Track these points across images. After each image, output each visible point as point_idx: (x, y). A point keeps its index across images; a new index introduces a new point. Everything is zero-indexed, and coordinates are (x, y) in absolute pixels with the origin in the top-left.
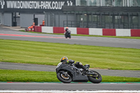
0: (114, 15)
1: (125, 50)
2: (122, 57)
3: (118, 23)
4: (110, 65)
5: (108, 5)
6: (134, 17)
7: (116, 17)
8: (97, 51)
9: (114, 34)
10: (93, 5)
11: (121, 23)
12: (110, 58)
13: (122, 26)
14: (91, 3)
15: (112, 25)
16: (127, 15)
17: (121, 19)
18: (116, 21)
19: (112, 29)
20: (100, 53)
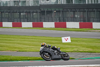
0: (20, 13)
1: (29, 37)
2: (26, 42)
3: (23, 18)
4: (18, 48)
5: (16, 5)
6: (34, 14)
7: (22, 14)
8: (9, 39)
9: (20, 26)
10: (5, 5)
11: (26, 18)
12: (18, 44)
13: (26, 20)
14: (3, 4)
15: (19, 20)
16: (30, 12)
17: (25, 15)
18: (22, 17)
19: (19, 22)
20: (11, 40)
